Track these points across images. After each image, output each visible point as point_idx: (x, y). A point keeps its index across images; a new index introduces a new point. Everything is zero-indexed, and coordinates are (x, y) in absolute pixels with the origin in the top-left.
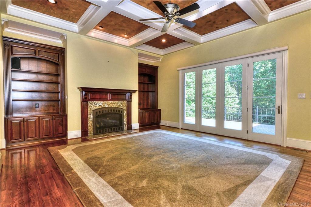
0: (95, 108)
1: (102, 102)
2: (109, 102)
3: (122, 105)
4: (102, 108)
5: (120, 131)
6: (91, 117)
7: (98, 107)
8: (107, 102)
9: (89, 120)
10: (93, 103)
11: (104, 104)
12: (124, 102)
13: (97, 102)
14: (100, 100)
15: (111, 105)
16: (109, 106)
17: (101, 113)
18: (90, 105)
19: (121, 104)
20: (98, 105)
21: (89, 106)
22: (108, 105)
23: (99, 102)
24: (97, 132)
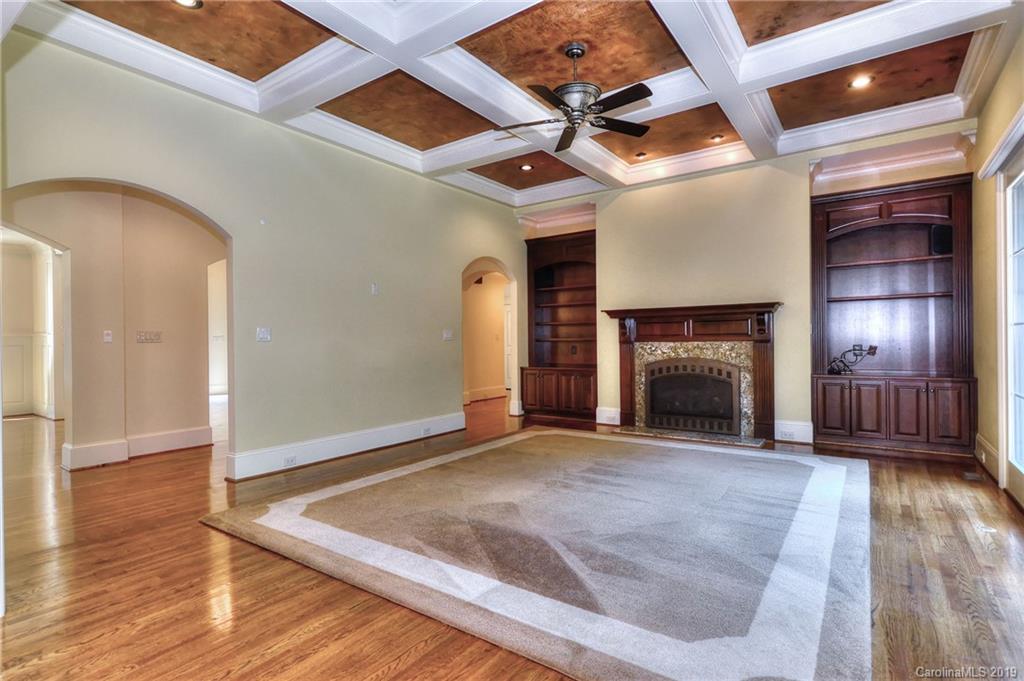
0: (651, 359)
1: (672, 344)
2: (690, 345)
3: (733, 355)
4: (670, 359)
5: (722, 434)
6: (641, 380)
7: (660, 358)
8: (685, 343)
9: (637, 388)
10: (648, 346)
11: (675, 349)
12: (744, 343)
13: (656, 344)
14: (664, 337)
15: (697, 351)
16: (691, 355)
17: (665, 373)
18: (640, 350)
19: (732, 349)
20: (659, 352)
21: (636, 354)
22: (687, 351)
23: (663, 344)
24: (653, 422)
